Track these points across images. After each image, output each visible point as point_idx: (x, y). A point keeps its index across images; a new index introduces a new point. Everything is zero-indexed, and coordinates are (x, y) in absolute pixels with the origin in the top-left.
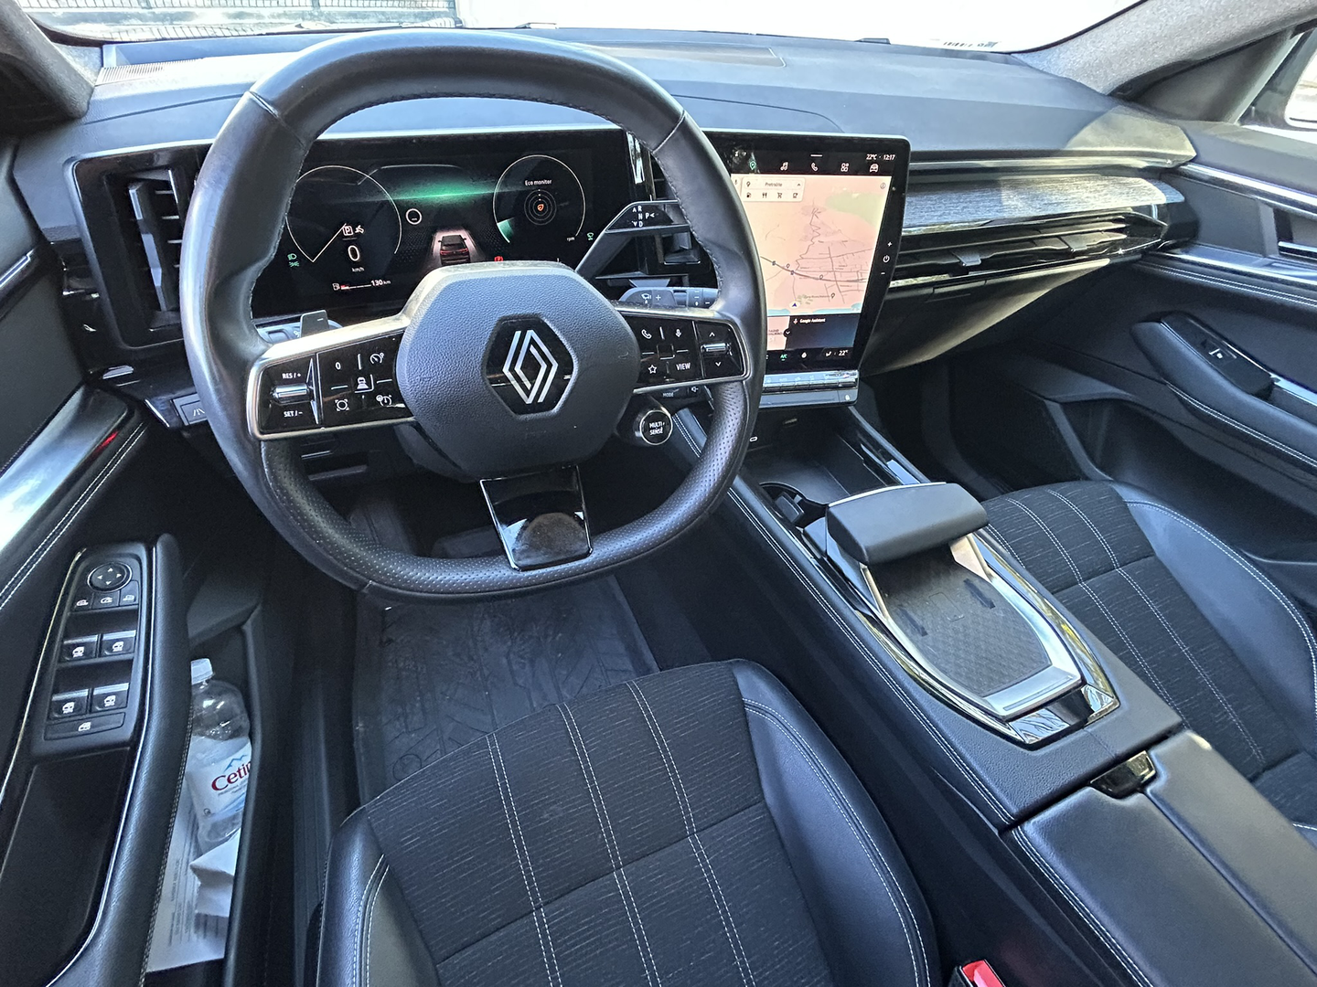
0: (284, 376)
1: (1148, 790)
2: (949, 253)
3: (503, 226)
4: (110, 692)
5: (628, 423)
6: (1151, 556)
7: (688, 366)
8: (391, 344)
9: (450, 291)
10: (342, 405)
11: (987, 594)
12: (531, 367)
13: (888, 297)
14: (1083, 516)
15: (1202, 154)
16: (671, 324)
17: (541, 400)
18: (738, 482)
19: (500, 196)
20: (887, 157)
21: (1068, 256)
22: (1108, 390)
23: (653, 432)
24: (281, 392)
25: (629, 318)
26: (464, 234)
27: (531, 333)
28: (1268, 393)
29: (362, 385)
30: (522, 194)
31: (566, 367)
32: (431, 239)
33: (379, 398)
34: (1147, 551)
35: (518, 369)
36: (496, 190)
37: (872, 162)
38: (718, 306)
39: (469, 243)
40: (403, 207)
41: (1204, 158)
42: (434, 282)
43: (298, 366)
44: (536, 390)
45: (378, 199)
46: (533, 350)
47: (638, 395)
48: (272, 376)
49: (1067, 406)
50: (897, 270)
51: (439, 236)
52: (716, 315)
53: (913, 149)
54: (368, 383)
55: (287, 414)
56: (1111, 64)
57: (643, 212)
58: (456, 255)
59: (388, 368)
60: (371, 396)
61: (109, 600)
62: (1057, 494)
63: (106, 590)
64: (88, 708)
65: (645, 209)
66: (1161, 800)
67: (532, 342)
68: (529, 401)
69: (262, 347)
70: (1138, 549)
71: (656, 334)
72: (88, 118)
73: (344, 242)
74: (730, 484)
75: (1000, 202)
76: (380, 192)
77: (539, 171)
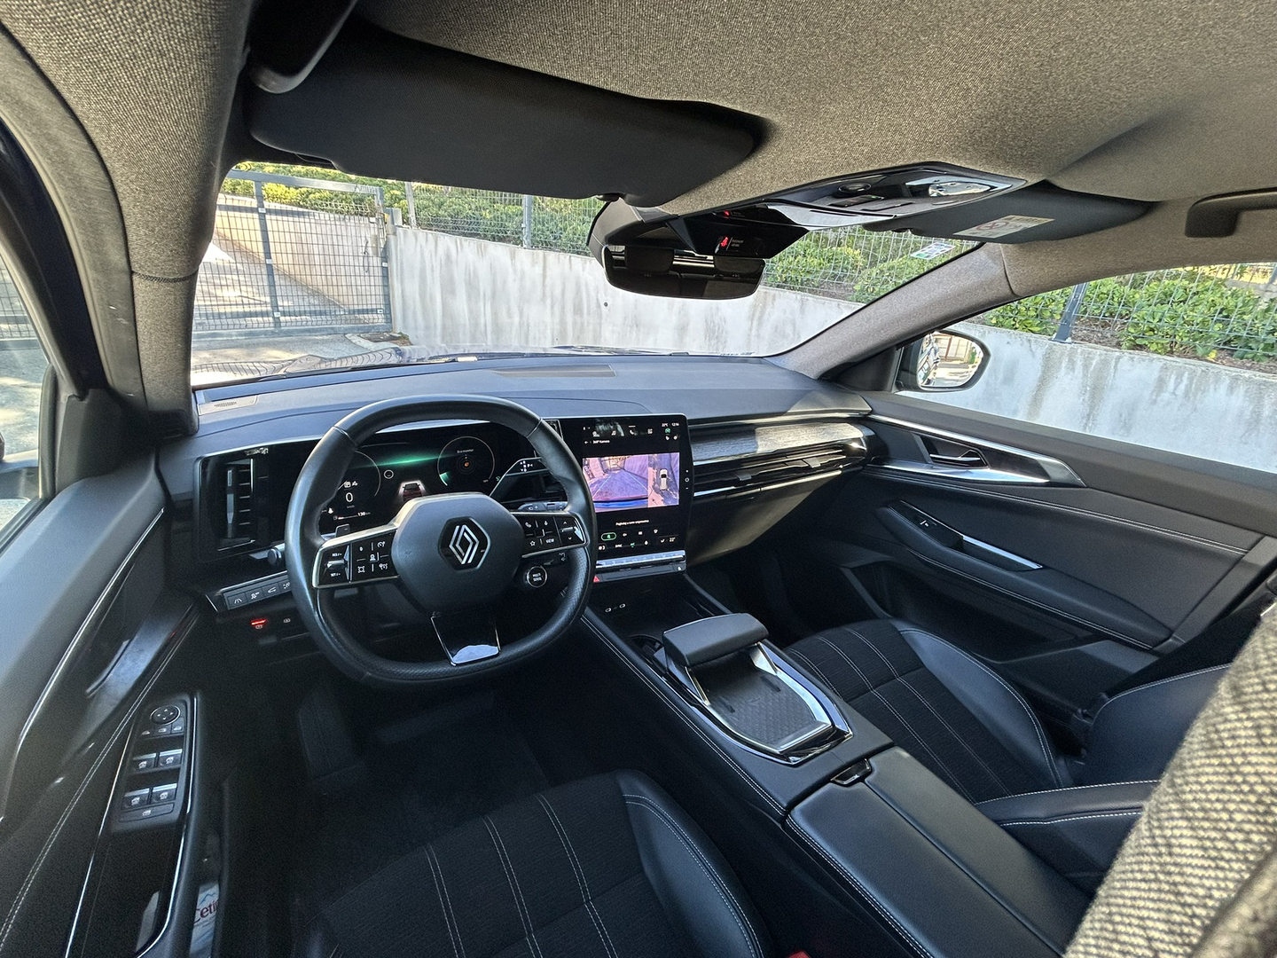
0: (333, 555)
1: (866, 780)
2: (731, 474)
3: (443, 476)
4: (164, 790)
5: (520, 573)
6: (920, 667)
7: (553, 540)
8: (389, 537)
9: (420, 510)
10: (361, 569)
11: (775, 683)
12: (465, 544)
13: (693, 503)
14: (868, 643)
15: (875, 409)
16: (543, 518)
17: (470, 561)
18: (588, 611)
19: (441, 459)
20: (674, 425)
21: (809, 471)
22: (878, 556)
23: (535, 580)
24: (330, 563)
25: (516, 516)
26: (419, 482)
27: (465, 527)
28: (960, 546)
29: (373, 558)
30: (454, 458)
31: (483, 545)
32: (398, 486)
33: (381, 566)
34: (920, 664)
35: (457, 545)
36: (440, 457)
37: (666, 427)
38: (568, 509)
39: (422, 487)
40: (382, 469)
41: (876, 410)
42: (410, 507)
43: (341, 549)
44: (467, 558)
45: (369, 466)
46: (465, 534)
47: (524, 559)
48: (327, 555)
49: (853, 570)
50: (695, 486)
51: (404, 484)
52: (568, 513)
53: (688, 418)
54: (376, 558)
55: (332, 575)
56: (813, 364)
57: (526, 464)
58: (413, 493)
59: (387, 550)
60: (377, 564)
61: (165, 730)
62: (853, 630)
63: (161, 723)
64: (149, 801)
65: (527, 462)
66: (874, 785)
67: (465, 531)
68: (463, 562)
69: (322, 541)
70: (912, 662)
71: (534, 525)
72: (199, 434)
73: (344, 491)
74: (582, 611)
75: (757, 443)
76: (370, 462)
77: (464, 445)
